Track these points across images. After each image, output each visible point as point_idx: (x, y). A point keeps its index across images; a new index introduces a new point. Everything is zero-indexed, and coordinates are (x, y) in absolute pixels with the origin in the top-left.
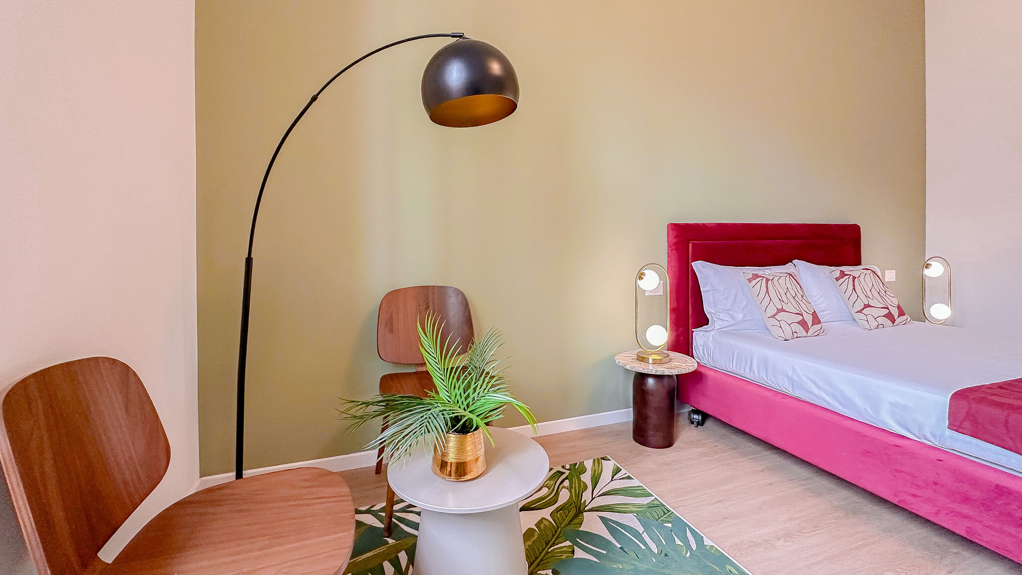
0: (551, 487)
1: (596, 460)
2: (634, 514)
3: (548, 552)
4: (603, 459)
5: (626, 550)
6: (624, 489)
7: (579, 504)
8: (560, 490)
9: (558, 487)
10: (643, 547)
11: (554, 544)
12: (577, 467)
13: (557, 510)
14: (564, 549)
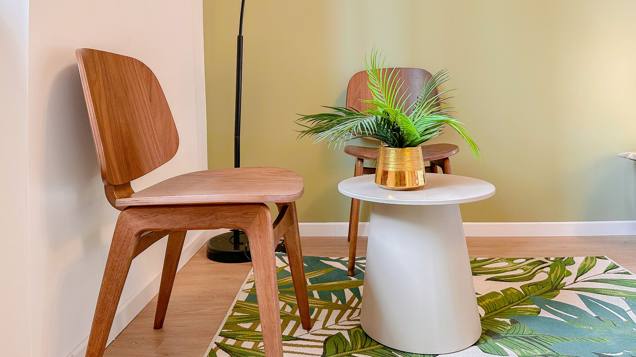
0: (526, 271)
1: (589, 258)
2: (623, 298)
3: (509, 308)
4: (598, 258)
5: (602, 319)
6: (618, 280)
7: (557, 282)
8: (537, 272)
9: (537, 270)
10: (624, 320)
11: (518, 304)
12: (563, 260)
13: (529, 285)
14: (528, 309)
